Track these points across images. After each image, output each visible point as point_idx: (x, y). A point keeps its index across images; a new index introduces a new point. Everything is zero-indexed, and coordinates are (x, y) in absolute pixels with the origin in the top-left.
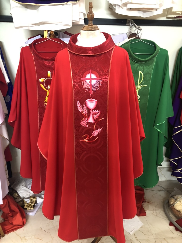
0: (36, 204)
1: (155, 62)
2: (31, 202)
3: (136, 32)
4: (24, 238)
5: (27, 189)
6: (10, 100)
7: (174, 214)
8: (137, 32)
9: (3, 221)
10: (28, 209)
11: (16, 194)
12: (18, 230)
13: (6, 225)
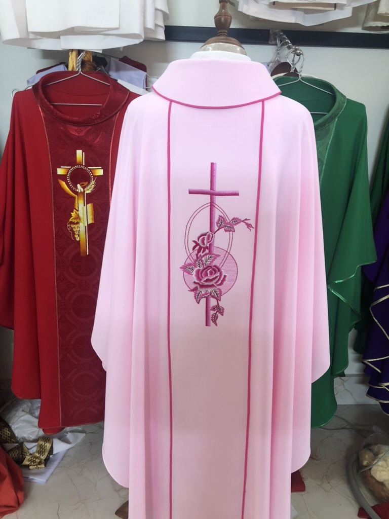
1: (333, 133)
2: (39, 452)
7: (370, 490)
11: (6, 431)
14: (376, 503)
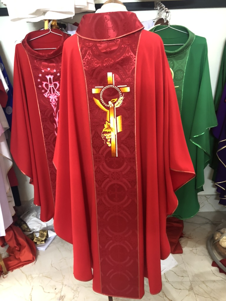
0: (47, 238)
2: (40, 236)
4: (30, 276)
5: (38, 220)
6: (11, 112)
7: (219, 252)
9: (7, 256)
10: (38, 243)
11: (25, 226)
12: (25, 266)
13: (11, 261)
14: (222, 259)
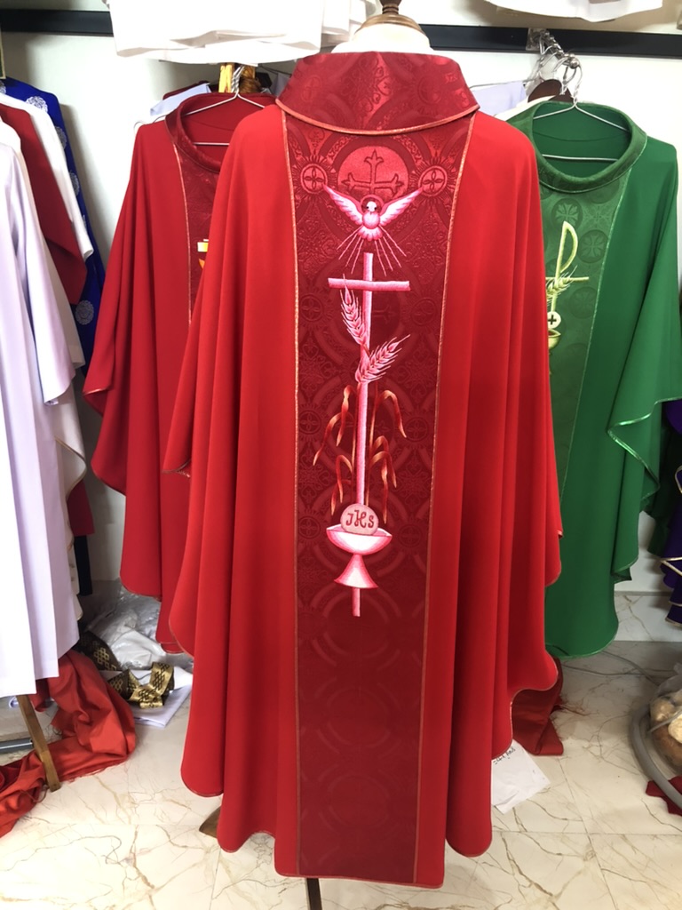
0: (171, 692)
1: (624, 190)
2: (154, 683)
3: (559, 76)
4: (127, 798)
5: (143, 639)
6: (91, 317)
7: (666, 757)
8: (565, 77)
9: (56, 738)
10: (142, 705)
11: (103, 652)
12: (109, 769)
13: (67, 751)
